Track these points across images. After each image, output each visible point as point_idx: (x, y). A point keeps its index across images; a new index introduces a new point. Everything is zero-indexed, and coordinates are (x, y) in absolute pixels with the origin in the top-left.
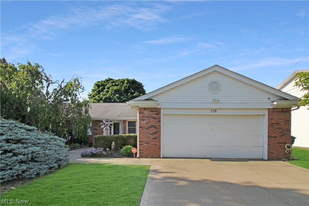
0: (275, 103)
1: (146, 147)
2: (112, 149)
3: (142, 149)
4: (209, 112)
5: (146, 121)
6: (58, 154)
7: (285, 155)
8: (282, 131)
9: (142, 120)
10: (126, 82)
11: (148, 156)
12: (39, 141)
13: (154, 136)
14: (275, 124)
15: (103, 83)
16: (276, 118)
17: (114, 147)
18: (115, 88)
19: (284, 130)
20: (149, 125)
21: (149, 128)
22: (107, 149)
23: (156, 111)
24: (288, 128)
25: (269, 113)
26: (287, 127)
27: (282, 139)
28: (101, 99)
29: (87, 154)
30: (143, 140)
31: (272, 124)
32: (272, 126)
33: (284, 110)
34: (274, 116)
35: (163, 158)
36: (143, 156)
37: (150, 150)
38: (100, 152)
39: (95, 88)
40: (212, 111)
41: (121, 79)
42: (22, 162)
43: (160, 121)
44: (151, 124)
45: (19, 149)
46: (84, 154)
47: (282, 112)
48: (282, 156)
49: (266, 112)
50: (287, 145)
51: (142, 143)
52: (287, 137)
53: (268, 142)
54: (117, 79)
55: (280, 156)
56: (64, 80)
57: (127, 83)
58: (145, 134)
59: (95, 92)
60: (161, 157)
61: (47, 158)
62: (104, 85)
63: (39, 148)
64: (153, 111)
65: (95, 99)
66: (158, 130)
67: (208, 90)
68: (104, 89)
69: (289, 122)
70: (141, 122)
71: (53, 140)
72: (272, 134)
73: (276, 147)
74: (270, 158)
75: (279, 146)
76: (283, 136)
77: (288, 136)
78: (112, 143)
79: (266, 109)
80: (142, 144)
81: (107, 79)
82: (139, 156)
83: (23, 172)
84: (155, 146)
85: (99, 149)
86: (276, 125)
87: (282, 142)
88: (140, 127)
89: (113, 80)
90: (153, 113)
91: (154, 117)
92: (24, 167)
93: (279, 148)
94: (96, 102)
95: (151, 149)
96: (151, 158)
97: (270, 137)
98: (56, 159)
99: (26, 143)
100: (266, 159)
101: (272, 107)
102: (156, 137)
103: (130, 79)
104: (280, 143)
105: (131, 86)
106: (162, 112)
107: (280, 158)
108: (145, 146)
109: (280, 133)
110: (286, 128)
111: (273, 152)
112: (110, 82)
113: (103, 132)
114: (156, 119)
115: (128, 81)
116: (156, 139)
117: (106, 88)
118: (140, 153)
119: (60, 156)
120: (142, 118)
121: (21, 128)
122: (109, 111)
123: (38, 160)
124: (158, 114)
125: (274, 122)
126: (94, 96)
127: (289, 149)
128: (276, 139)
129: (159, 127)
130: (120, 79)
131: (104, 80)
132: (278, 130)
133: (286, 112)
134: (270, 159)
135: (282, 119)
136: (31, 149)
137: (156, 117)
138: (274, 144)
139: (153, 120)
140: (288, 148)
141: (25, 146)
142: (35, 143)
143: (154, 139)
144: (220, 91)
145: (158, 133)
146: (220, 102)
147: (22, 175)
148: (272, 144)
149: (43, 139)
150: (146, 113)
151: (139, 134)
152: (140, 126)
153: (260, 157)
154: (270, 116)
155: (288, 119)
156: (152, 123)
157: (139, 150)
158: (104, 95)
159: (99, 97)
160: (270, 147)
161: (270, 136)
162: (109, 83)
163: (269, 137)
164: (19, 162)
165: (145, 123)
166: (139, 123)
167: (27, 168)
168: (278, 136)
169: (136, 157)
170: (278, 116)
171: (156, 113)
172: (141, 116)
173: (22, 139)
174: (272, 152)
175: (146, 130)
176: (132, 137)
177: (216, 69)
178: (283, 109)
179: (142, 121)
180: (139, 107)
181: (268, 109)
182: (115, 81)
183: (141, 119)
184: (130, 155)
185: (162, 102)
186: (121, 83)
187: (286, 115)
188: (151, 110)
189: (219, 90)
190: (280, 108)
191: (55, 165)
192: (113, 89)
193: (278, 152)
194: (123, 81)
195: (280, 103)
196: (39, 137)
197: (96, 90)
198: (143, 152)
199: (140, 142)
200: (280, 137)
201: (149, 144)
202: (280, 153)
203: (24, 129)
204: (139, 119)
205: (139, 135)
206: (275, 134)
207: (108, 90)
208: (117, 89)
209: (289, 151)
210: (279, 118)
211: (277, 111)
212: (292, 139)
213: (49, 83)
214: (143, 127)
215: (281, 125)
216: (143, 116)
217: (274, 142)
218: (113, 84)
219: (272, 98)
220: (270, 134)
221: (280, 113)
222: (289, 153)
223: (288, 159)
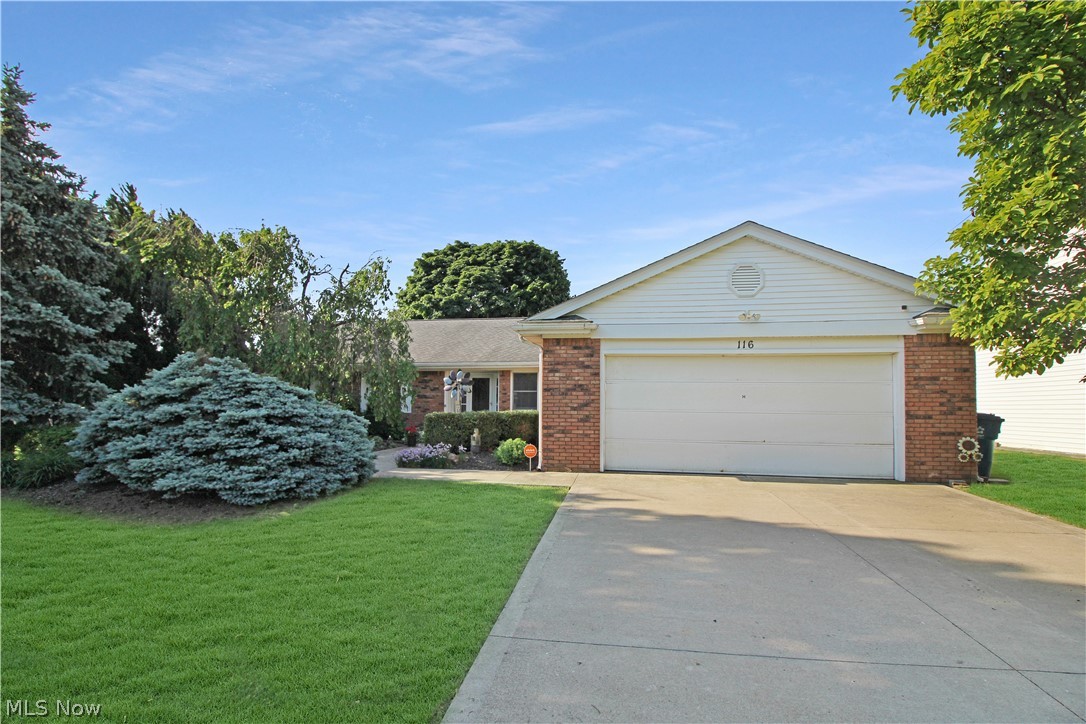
0: (920, 321)
1: (561, 443)
2: (472, 448)
3: (550, 447)
4: (732, 349)
5: (561, 375)
6: (358, 450)
7: (958, 468)
8: (949, 401)
9: (551, 371)
10: (507, 250)
11: (565, 465)
12: (323, 421)
13: (581, 412)
14: (927, 379)
15: (440, 257)
16: (927, 362)
17: (477, 443)
18: (476, 271)
19: (953, 396)
20: (570, 383)
21: (569, 393)
22: (461, 448)
23: (588, 348)
24: (969, 392)
25: (907, 349)
26: (962, 387)
27: (947, 421)
28: (436, 306)
29: (413, 457)
30: (554, 424)
31: (915, 379)
32: (916, 386)
33: (952, 340)
34: (922, 358)
35: (606, 471)
36: (553, 465)
37: (571, 451)
38: (444, 454)
39: (417, 273)
40: (742, 346)
41: (491, 243)
42: (295, 464)
43: (597, 374)
44: (573, 382)
45: (290, 436)
46: (404, 459)
47: (947, 344)
48: (950, 472)
49: (899, 347)
50: (964, 439)
51: (551, 431)
52: (965, 417)
53: (906, 431)
54: (480, 243)
55: (944, 472)
57: (511, 256)
58: (557, 409)
59: (419, 284)
60: (602, 470)
61: (338, 458)
62: (442, 265)
63: (326, 435)
64: (580, 348)
65: (416, 307)
66: (592, 397)
67: (729, 288)
68: (444, 274)
69: (968, 374)
70: (548, 377)
71: (346, 420)
72: (916, 408)
73: (932, 446)
74: (914, 476)
75: (939, 442)
76: (952, 414)
77: (968, 413)
78: (473, 433)
79: (898, 336)
80: (551, 435)
81: (453, 244)
82: (544, 466)
83: (299, 483)
84: (586, 439)
85: (442, 447)
86: (928, 382)
87: (950, 430)
88: (545, 390)
89: (469, 246)
90: (580, 351)
91: (583, 362)
92: (300, 474)
93: (940, 448)
94: (420, 318)
95: (575, 447)
96: (573, 471)
97: (912, 416)
98: (356, 462)
99: (299, 424)
100: (903, 478)
101: (914, 332)
102: (587, 416)
103: (520, 240)
104: (944, 434)
105: (522, 263)
106: (604, 350)
107: (943, 476)
108: (558, 439)
109: (942, 404)
110: (959, 392)
111: (923, 460)
112: (462, 253)
113: (442, 405)
114: (588, 367)
115: (515, 249)
116: (587, 421)
117: (449, 272)
118: (544, 458)
119: (363, 456)
120: (550, 367)
121: (288, 392)
122: (459, 343)
123: (322, 461)
124: (592, 356)
125: (922, 375)
126: (414, 298)
127: (969, 453)
128: (931, 421)
129: (595, 390)
130: (489, 245)
131: (442, 247)
132: (934, 395)
134: (912, 479)
135: (946, 366)
136: (312, 437)
137: (586, 363)
138: (925, 436)
139: (580, 370)
140: (966, 449)
141: (300, 430)
143: (581, 420)
144: (762, 289)
145: (592, 405)
146: (761, 319)
147: (295, 492)
148: (919, 438)
149: (329, 417)
150: (563, 352)
151: (543, 407)
152: (546, 387)
153: (886, 473)
154: (910, 358)
155: (965, 366)
156: (577, 378)
157: (544, 450)
158: (443, 294)
159: (430, 299)
160: (912, 446)
161: (912, 413)
162: (457, 257)
163: (909, 415)
164: (289, 464)
165: (558, 379)
166: (543, 380)
167: (305, 477)
168: (935, 413)
169: (534, 468)
170: (935, 357)
171: (587, 351)
172: (549, 359)
173: (294, 416)
174: (917, 459)
175: (561, 397)
176: (524, 417)
177: (748, 233)
178: (948, 336)
179: (551, 374)
180: (544, 337)
181: (904, 336)
182: (475, 249)
183: (550, 369)
184: (519, 464)
185: (604, 323)
186: (492, 255)
187: (957, 353)
188: (574, 344)
189: (759, 287)
190: (941, 335)
191: (354, 474)
192: (470, 275)
193: (936, 459)
194: (498, 251)
195: (933, 320)
196: (323, 411)
197: (420, 280)
198: (552, 454)
199: (544, 428)
200: (943, 417)
201: (568, 435)
202: (943, 464)
203: (295, 395)
204: (544, 369)
205: (543, 411)
206: (926, 409)
207: (457, 278)
208: (484, 276)
209: (971, 456)
210: (937, 362)
211: (930, 343)
212: (992, 424)
213: (309, 275)
214: (553, 389)
215: (945, 383)
216: (552, 359)
217: (922, 430)
218: (471, 259)
219: (915, 307)
220: (911, 409)
221: (938, 349)
222: (971, 462)
223: (968, 480)
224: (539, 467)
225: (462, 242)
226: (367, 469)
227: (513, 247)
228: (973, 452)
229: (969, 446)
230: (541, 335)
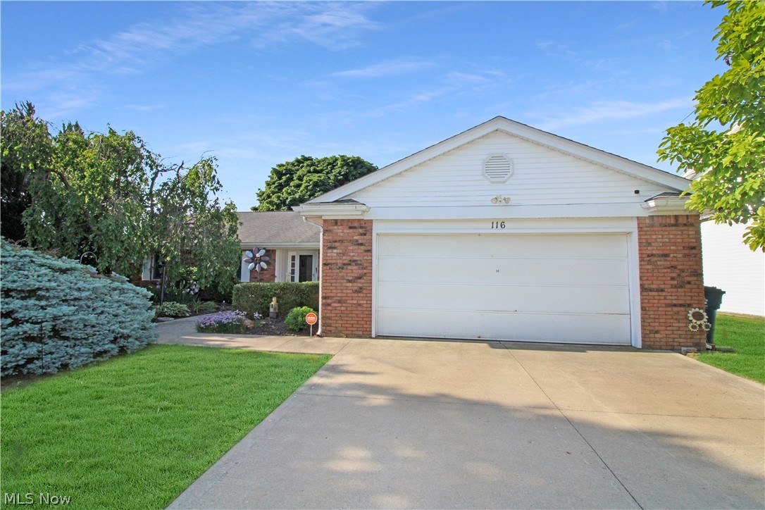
0: (652, 204)
1: (337, 312)
2: (271, 315)
3: (328, 315)
5: (338, 251)
7: (689, 337)
8: (679, 275)
9: (330, 248)
10: (339, 163)
11: (341, 332)
13: (355, 284)
14: (658, 255)
15: (289, 167)
16: (658, 240)
17: (275, 309)
18: (315, 177)
19: (683, 271)
20: (346, 259)
21: (345, 267)
22: (256, 315)
23: (361, 227)
24: (695, 267)
25: (640, 229)
26: (690, 263)
27: (678, 294)
28: (284, 202)
29: (209, 324)
30: (332, 295)
31: (648, 256)
32: (649, 262)
33: (680, 221)
34: (654, 237)
35: (378, 337)
36: (331, 331)
37: (346, 319)
38: (239, 320)
39: (272, 178)
40: (495, 225)
41: (328, 157)
43: (370, 251)
44: (349, 258)
45: (26, 310)
47: (676, 225)
48: (681, 340)
49: (633, 227)
50: (693, 310)
51: (329, 301)
52: (693, 290)
53: (641, 303)
54: (320, 157)
55: (676, 340)
56: (183, 164)
57: (342, 167)
58: (334, 281)
59: (273, 186)
60: (373, 335)
62: (290, 172)
64: (355, 228)
65: (271, 203)
66: (365, 271)
67: (483, 175)
68: (292, 179)
69: (694, 251)
70: (326, 253)
72: (650, 282)
73: (665, 317)
74: (649, 343)
75: (672, 313)
76: (681, 287)
77: (696, 286)
78: (271, 301)
79: (632, 217)
80: (329, 305)
81: (300, 158)
82: (323, 332)
83: (32, 359)
84: (360, 308)
85: (238, 314)
86: (659, 259)
87: (681, 302)
88: (324, 264)
89: (312, 160)
90: (355, 230)
91: (357, 241)
92: (31, 350)
93: (672, 318)
94: (273, 210)
95: (350, 315)
96: (347, 336)
97: (646, 289)
100: (639, 345)
101: (646, 214)
102: (361, 288)
103: (349, 155)
104: (675, 305)
105: (350, 172)
106: (376, 229)
107: (675, 344)
108: (335, 308)
109: (673, 279)
110: (688, 267)
111: (657, 329)
112: (305, 164)
113: (274, 276)
114: (361, 244)
115: (345, 161)
116: (360, 292)
117: (295, 178)
118: (324, 324)
120: (328, 244)
122: (291, 228)
124: (365, 235)
125: (654, 252)
126: (269, 197)
128: (664, 294)
129: (368, 265)
130: (326, 158)
131: (292, 160)
132: (665, 271)
133: (685, 225)
134: (648, 347)
135: (675, 244)
137: (360, 241)
138: (659, 307)
139: (355, 247)
140: (695, 319)
142: (68, 297)
143: (356, 291)
144: (511, 176)
145: (364, 278)
146: (511, 203)
148: (653, 309)
149: (89, 290)
150: (340, 231)
151: (323, 279)
152: (325, 262)
153: (624, 340)
154: (643, 237)
155: (692, 245)
156: (352, 254)
157: (324, 318)
158: (289, 194)
159: (279, 197)
160: (647, 316)
161: (646, 286)
162: (302, 167)
163: (643, 289)
165: (335, 255)
166: (324, 256)
168: (667, 286)
169: (314, 334)
170: (666, 236)
171: (361, 231)
172: (327, 238)
173: (37, 289)
174: (652, 328)
175: (338, 271)
177: (499, 127)
178: (676, 217)
179: (330, 251)
180: (323, 218)
181: (638, 217)
182: (315, 161)
183: (329, 246)
184: (303, 329)
185: (375, 205)
186: (328, 165)
187: (685, 232)
188: (350, 224)
189: (509, 174)
190: (669, 216)
192: (310, 180)
193: (669, 328)
194: (333, 163)
195: (662, 202)
196: (81, 284)
197: (274, 183)
198: (330, 322)
199: (324, 298)
200: (675, 290)
201: (344, 305)
202: (675, 332)
204: (324, 246)
205: (323, 283)
206: (659, 282)
207: (300, 182)
208: (321, 181)
209: (700, 325)
210: (667, 240)
211: (660, 224)
212: (714, 296)
213: (157, 172)
214: (331, 264)
215: (675, 259)
216: (330, 238)
217: (656, 301)
218: (312, 169)
219: (647, 192)
220: (645, 282)
221: (668, 229)
222: (701, 331)
223: (700, 349)
224: (318, 333)
225: (307, 156)
227: (344, 160)
228: (702, 322)
229: (698, 316)
230: (321, 217)
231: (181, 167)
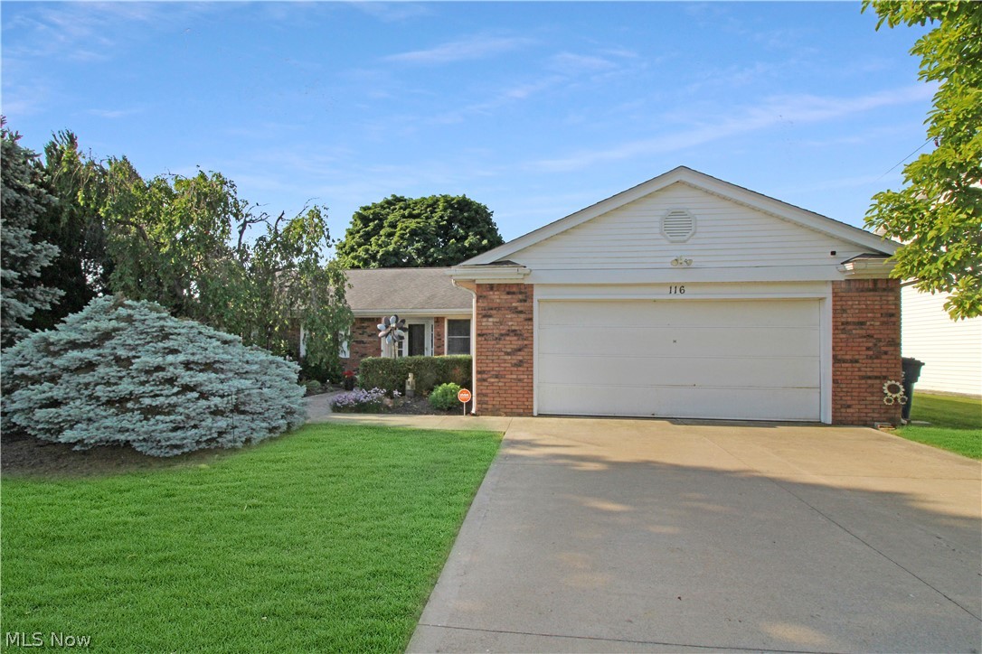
0: (849, 267)
1: (494, 388)
2: (407, 393)
3: (484, 391)
4: (664, 294)
5: (495, 320)
6: (286, 397)
7: (882, 411)
8: (875, 345)
9: (485, 316)
10: (441, 204)
11: (498, 410)
12: (247, 367)
13: (514, 357)
14: (854, 323)
15: (377, 210)
16: (855, 307)
17: (412, 387)
18: (412, 224)
19: (880, 340)
20: (504, 329)
21: (503, 338)
22: (396, 393)
23: (521, 293)
24: (894, 336)
25: (835, 295)
26: (889, 332)
27: (873, 365)
28: (373, 257)
29: (347, 403)
30: (488, 369)
31: (843, 324)
32: (844, 331)
33: (879, 285)
34: (850, 303)
35: (540, 415)
36: (487, 409)
37: (505, 395)
38: (379, 398)
39: (356, 225)
40: (673, 290)
41: (427, 197)
42: (216, 412)
43: (531, 319)
44: (507, 328)
45: (211, 383)
46: (339, 404)
47: (874, 290)
48: (876, 415)
49: (827, 292)
50: (889, 382)
51: (485, 376)
52: (890, 361)
53: (833, 375)
54: (416, 197)
55: (869, 415)
57: (445, 209)
58: (491, 353)
59: (357, 236)
60: (535, 414)
61: (265, 405)
62: (379, 218)
63: (251, 381)
64: (513, 293)
65: (354, 258)
66: (526, 342)
67: (661, 233)
68: (381, 226)
69: (893, 319)
70: (481, 322)
71: (274, 366)
72: (843, 353)
73: (858, 390)
74: (840, 418)
75: (866, 386)
76: (877, 358)
77: (893, 357)
78: (407, 378)
79: (826, 282)
80: (485, 380)
81: (390, 198)
82: (478, 410)
83: (220, 434)
84: (520, 384)
85: (376, 392)
86: (854, 327)
87: (875, 374)
88: (479, 335)
89: (405, 200)
90: (514, 296)
91: (516, 308)
92: (222, 423)
93: (866, 392)
94: (358, 267)
95: (509, 392)
96: (507, 414)
97: (839, 360)
98: (284, 410)
99: (222, 371)
100: (829, 421)
101: (842, 278)
102: (521, 361)
103: (453, 195)
104: (870, 378)
105: (455, 216)
106: (538, 295)
107: (868, 419)
108: (492, 384)
109: (868, 349)
110: (885, 336)
111: (849, 403)
112: (397, 207)
113: (379, 350)
114: (521, 312)
115: (449, 202)
116: (520, 366)
117: (385, 224)
118: (479, 402)
119: (292, 403)
120: (483, 312)
121: (210, 337)
122: (395, 291)
123: (247, 408)
124: (525, 301)
125: (849, 320)
126: (353, 249)
127: (894, 396)
128: (858, 365)
129: (529, 335)
130: (425, 198)
131: (379, 201)
132: (861, 340)
133: (884, 290)
134: (838, 422)
135: (872, 311)
136: (236, 384)
137: (519, 309)
138: (851, 380)
139: (514, 316)
140: (891, 392)
141: (223, 376)
142: (241, 371)
143: (515, 365)
144: (692, 235)
145: (526, 350)
146: (693, 265)
147: (218, 442)
148: (846, 381)
149: (256, 363)
150: (496, 297)
151: (477, 352)
152: (479, 332)
153: (813, 417)
154: (838, 303)
155: (890, 311)
156: (510, 323)
157: (478, 395)
158: (380, 246)
159: (367, 251)
160: (839, 390)
161: (839, 357)
162: (393, 210)
163: (836, 360)
164: (211, 413)
165: (491, 324)
166: (477, 325)
167: (228, 426)
168: (862, 357)
169: (468, 412)
170: (862, 302)
171: (521, 297)
172: (482, 305)
173: (215, 362)
174: (844, 403)
175: (494, 342)
176: (458, 362)
177: (681, 178)
178: (875, 281)
179: (485, 320)
180: (477, 282)
181: (833, 281)
182: (411, 202)
183: (484, 314)
184: (454, 408)
185: (539, 269)
186: (427, 208)
187: (884, 298)
188: (507, 289)
189: (691, 232)
190: (867, 280)
191: (281, 421)
192: (407, 228)
193: (862, 402)
194: (433, 205)
195: (862, 265)
196: (248, 357)
197: (358, 232)
198: (486, 399)
199: (478, 372)
200: (870, 361)
201: (502, 380)
202: (869, 407)
203: (218, 340)
204: (478, 314)
205: (477, 356)
206: (853, 353)
207: (392, 230)
208: (420, 228)
209: (896, 399)
210: (864, 307)
211: (857, 289)
212: (912, 368)
213: (245, 222)
214: (486, 334)
215: (871, 327)
216: (485, 305)
217: (849, 373)
218: (406, 213)
219: (844, 253)
220: (837, 353)
221: (866, 294)
222: (896, 405)
223: (894, 424)
224: (473, 411)
225: (398, 196)
226: (296, 416)
227: (446, 201)
228: (898, 395)
229: (894, 389)
230: (474, 281)
231: (280, 218)
